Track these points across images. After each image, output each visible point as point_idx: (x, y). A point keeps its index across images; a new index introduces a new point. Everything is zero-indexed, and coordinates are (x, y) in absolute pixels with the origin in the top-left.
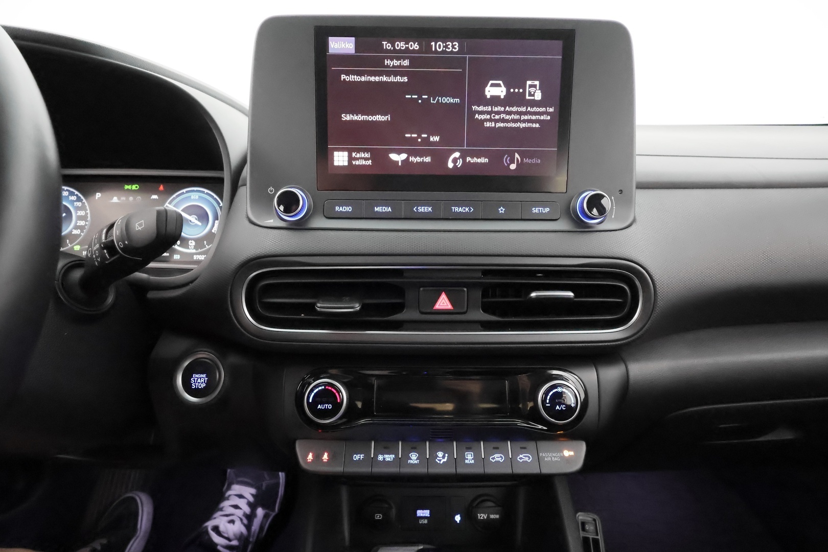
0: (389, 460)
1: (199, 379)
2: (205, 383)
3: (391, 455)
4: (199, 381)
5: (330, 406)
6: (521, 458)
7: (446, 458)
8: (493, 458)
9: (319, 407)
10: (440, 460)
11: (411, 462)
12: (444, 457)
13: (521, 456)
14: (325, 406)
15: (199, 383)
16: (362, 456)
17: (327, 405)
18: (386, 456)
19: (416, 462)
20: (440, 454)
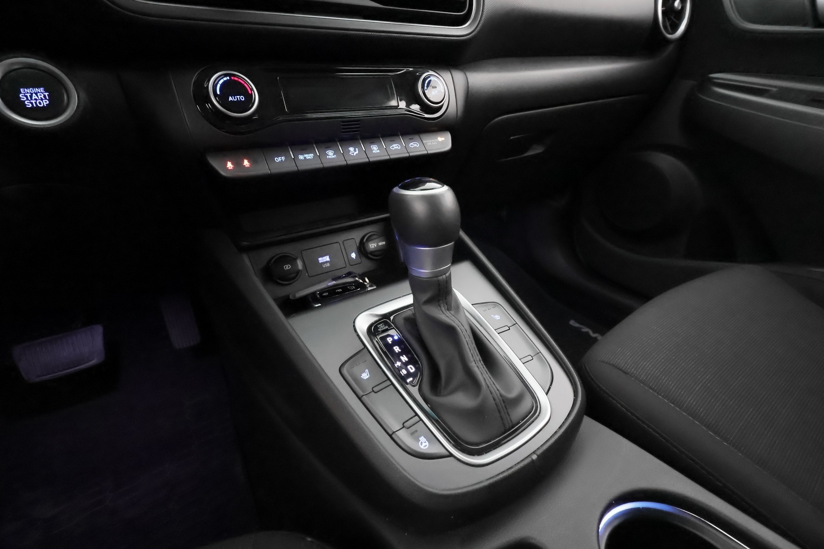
0: (310, 158)
1: (34, 95)
2: (46, 99)
3: (310, 155)
4: (35, 97)
5: (242, 98)
6: (412, 145)
7: (357, 151)
8: (393, 147)
9: (230, 99)
10: (353, 153)
11: (330, 157)
12: (355, 151)
13: (411, 144)
14: (237, 98)
15: (36, 99)
16: (283, 158)
17: (238, 97)
18: (306, 155)
19: (334, 157)
20: (351, 149)
